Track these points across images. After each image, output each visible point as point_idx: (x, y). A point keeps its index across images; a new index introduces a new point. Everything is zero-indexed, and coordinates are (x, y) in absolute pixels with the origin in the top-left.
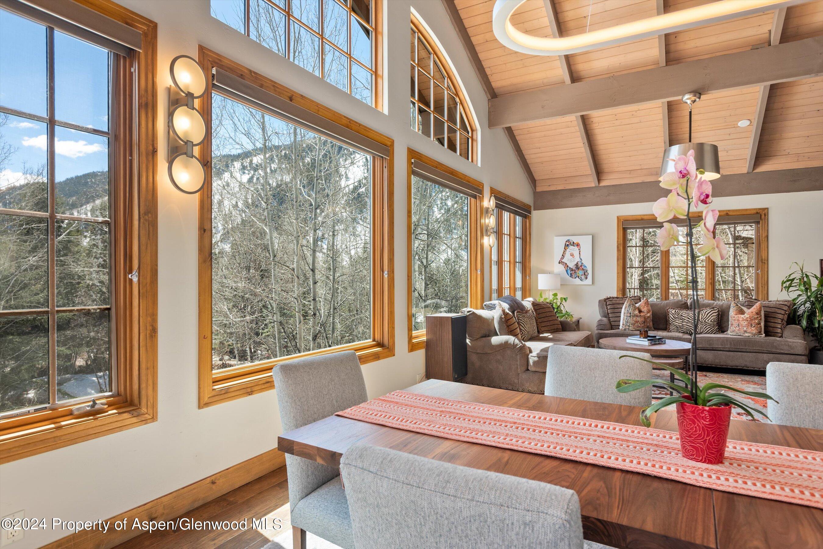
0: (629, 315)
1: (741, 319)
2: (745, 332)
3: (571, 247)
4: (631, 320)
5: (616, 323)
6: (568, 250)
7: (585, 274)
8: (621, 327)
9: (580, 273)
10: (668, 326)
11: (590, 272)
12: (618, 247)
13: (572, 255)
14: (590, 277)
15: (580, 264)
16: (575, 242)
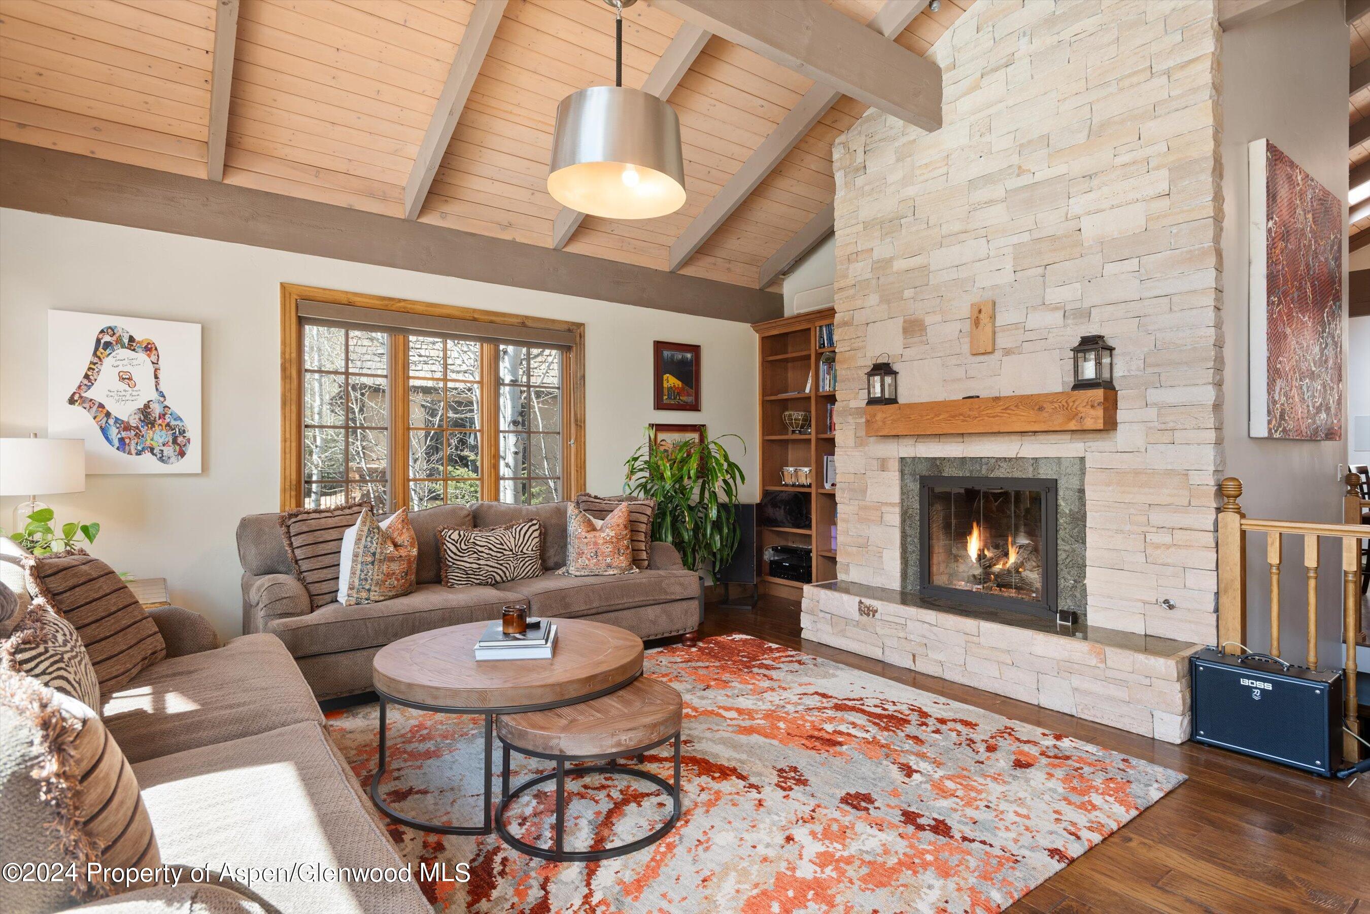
0: (370, 559)
1: (601, 541)
2: (609, 566)
3: (123, 353)
4: (375, 573)
5: (326, 587)
6: (108, 362)
7: (175, 441)
8: (342, 597)
9: (158, 437)
10: (443, 574)
11: (194, 432)
12: (284, 369)
13: (126, 378)
14: (194, 451)
15: (157, 409)
16: (138, 338)
